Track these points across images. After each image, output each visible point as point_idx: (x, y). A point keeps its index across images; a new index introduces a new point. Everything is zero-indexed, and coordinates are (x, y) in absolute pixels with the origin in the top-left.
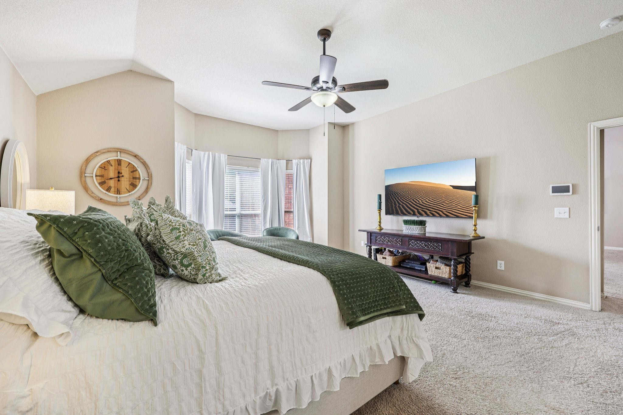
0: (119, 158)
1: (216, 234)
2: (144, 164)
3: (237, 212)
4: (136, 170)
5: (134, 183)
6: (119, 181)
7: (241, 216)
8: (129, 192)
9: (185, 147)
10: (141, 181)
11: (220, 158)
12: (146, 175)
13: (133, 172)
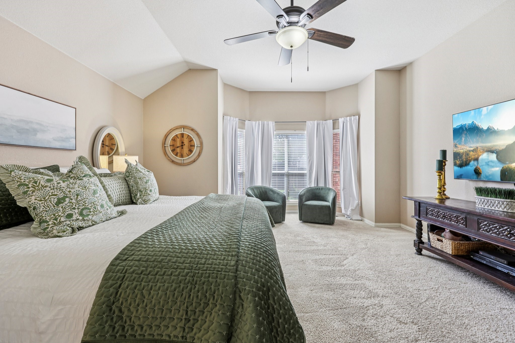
0: (183, 132)
1: (260, 190)
2: (198, 135)
3: (286, 171)
4: (193, 140)
5: (191, 149)
6: (182, 148)
7: (289, 175)
8: (188, 156)
9: (237, 119)
10: (195, 147)
11: (268, 125)
12: (199, 143)
13: (190, 141)
